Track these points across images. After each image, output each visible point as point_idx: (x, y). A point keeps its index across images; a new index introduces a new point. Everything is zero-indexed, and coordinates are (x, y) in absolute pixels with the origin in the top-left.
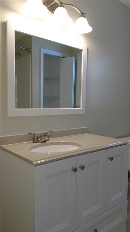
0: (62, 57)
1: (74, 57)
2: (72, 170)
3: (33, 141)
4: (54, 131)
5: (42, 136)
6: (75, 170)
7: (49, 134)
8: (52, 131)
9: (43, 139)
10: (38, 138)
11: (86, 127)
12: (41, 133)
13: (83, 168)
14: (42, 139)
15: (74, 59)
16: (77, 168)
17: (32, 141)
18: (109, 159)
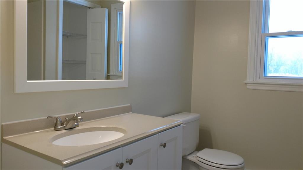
0: (90, 8)
1: (106, 9)
2: (117, 166)
3: (55, 128)
4: (85, 112)
5: (69, 120)
6: (121, 166)
7: (80, 117)
8: (84, 112)
9: (70, 124)
10: (62, 124)
11: (129, 105)
12: (67, 116)
13: (130, 162)
14: (68, 124)
15: (106, 11)
16: (123, 163)
17: (53, 128)
18: (161, 146)
